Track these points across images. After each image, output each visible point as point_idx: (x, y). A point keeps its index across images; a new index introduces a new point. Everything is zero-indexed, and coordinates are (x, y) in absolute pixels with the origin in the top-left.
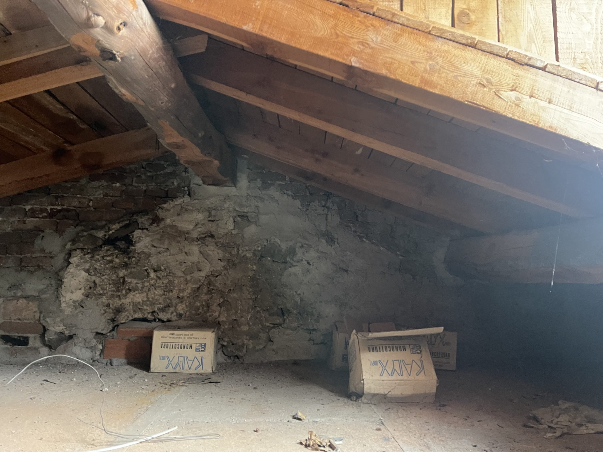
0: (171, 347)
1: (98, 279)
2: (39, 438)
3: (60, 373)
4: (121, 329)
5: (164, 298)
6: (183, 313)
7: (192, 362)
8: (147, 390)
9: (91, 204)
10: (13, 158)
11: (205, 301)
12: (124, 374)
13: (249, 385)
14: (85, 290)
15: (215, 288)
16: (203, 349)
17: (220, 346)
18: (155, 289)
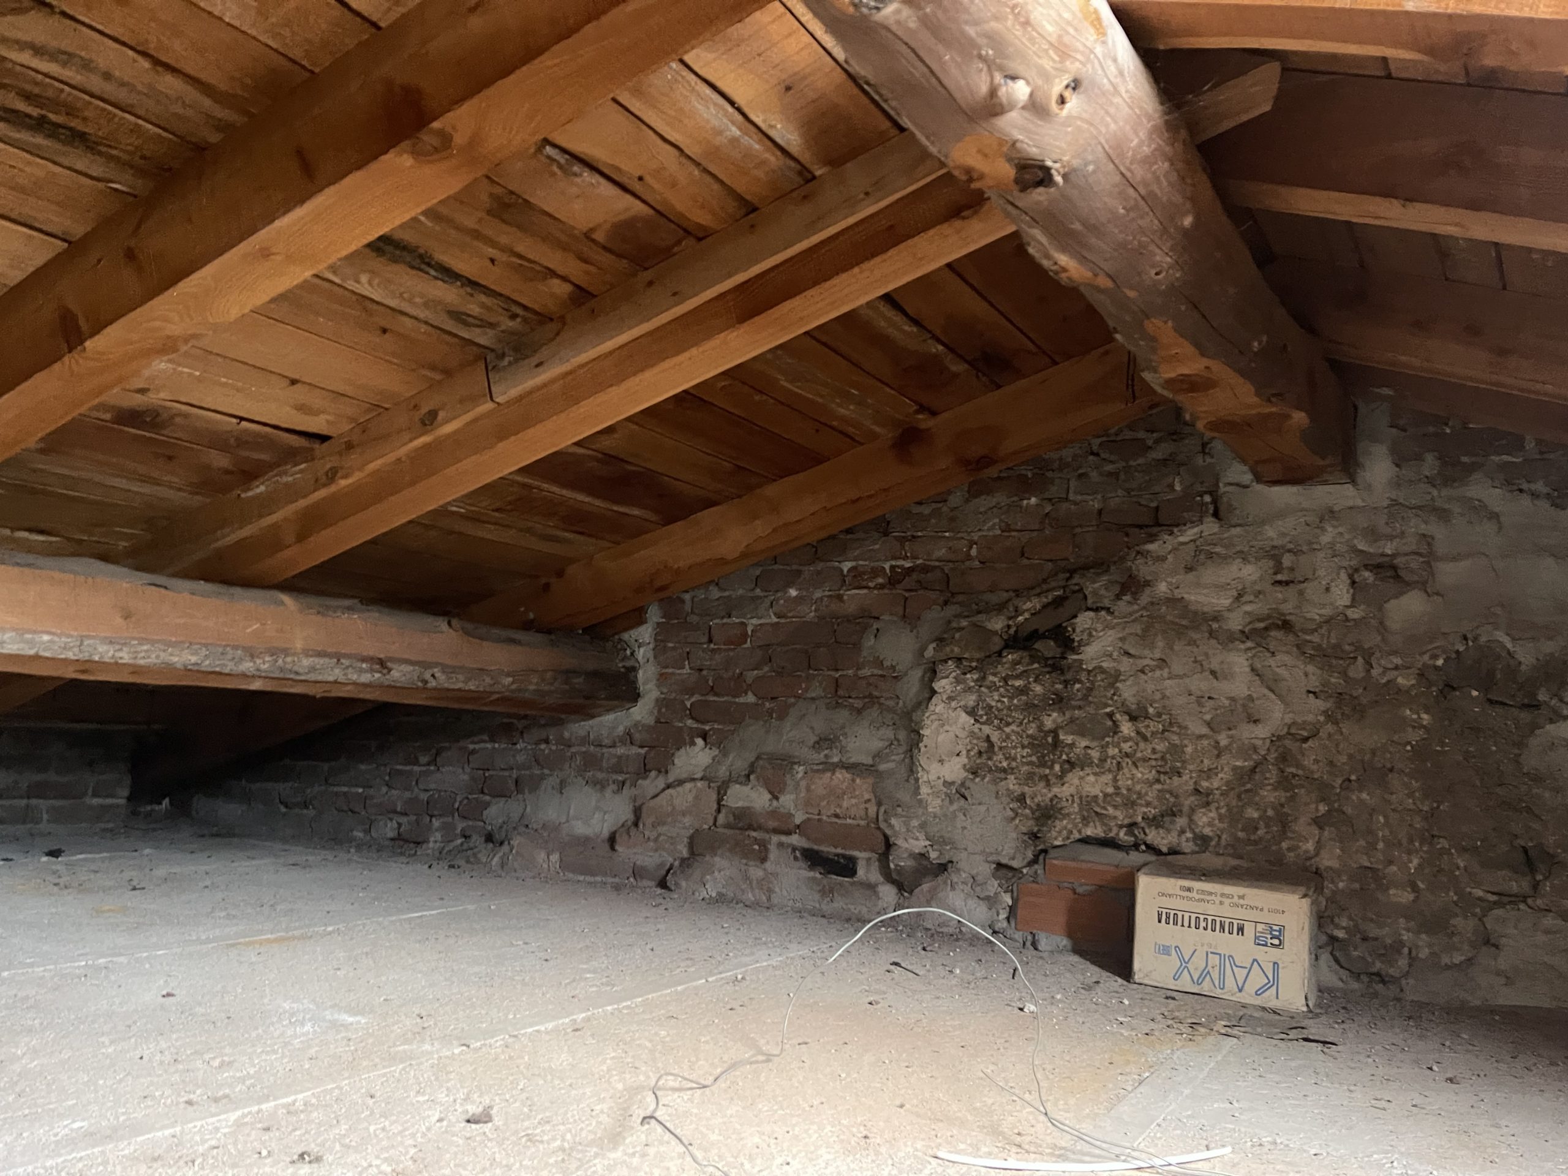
0: (1186, 923)
1: (996, 733)
2: (898, 1103)
3: (924, 949)
4: (1055, 862)
5: (1159, 791)
6: (1211, 834)
7: (1246, 971)
8: (1132, 1029)
9: (974, 552)
10: (816, 459)
11: (1273, 808)
12: (1068, 975)
13: (1430, 1069)
14: (968, 757)
15: (1300, 772)
16: (1276, 942)
17: (1324, 938)
18: (1135, 764)
